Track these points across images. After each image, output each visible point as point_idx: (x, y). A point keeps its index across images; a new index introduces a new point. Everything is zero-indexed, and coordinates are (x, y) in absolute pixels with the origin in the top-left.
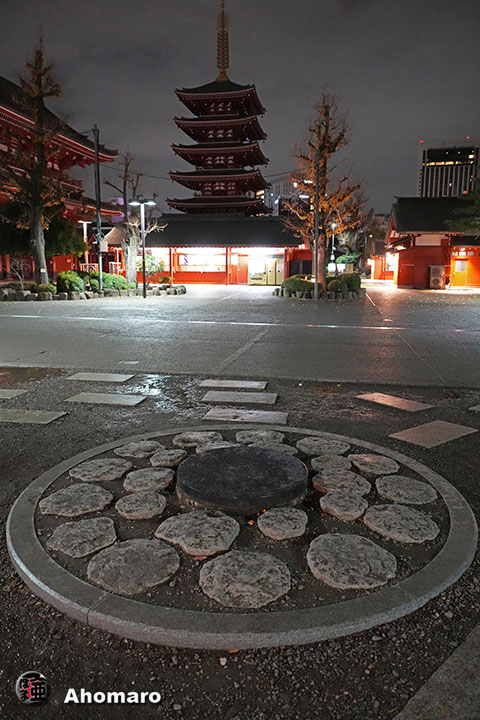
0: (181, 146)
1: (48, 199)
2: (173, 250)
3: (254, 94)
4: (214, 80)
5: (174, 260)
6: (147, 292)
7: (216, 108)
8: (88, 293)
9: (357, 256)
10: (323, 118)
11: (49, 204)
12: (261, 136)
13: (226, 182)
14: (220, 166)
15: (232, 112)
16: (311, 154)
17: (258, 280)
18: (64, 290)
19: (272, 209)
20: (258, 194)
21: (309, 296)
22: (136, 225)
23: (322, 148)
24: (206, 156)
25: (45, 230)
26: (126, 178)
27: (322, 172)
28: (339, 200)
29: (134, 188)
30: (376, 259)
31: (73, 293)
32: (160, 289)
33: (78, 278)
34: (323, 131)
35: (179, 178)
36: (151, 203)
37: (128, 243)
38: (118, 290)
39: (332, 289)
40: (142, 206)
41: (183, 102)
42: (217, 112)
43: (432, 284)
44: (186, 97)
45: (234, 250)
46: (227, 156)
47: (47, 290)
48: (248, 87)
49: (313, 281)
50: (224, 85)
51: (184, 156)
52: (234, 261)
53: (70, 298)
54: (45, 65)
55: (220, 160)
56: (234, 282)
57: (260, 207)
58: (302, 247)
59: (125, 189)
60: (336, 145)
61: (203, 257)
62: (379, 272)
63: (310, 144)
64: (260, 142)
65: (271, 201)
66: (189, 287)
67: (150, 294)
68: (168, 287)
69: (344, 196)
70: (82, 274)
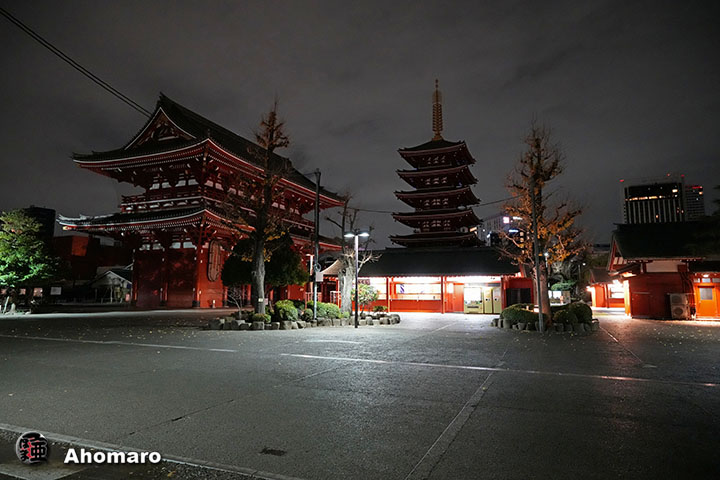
0: (402, 192)
1: (270, 234)
2: (390, 280)
3: (465, 149)
4: (430, 140)
5: (390, 288)
6: (360, 321)
7: (432, 161)
8: (301, 322)
9: (573, 284)
10: (534, 150)
11: (270, 238)
12: (473, 181)
13: (442, 220)
14: (436, 206)
15: (447, 163)
16: (525, 184)
17: (475, 308)
18: (279, 319)
19: (485, 242)
20: (471, 230)
21: (533, 328)
22: (351, 256)
23: (536, 176)
24: (424, 199)
25: (266, 263)
26: (345, 214)
27: (537, 200)
28: (559, 226)
29: (352, 223)
30: (595, 286)
31: (286, 322)
32: (374, 318)
33: (293, 307)
34: (535, 162)
35: (400, 217)
36: (365, 235)
37: (344, 273)
38: (332, 319)
39: (558, 321)
40: (357, 237)
41: (405, 158)
42: (433, 164)
43: (674, 314)
44: (407, 155)
45: (449, 279)
46: (442, 198)
47: (261, 319)
48: (460, 143)
49: (536, 310)
50: (438, 143)
51: (405, 200)
52: (450, 289)
53: (282, 327)
54: (277, 123)
55: (436, 202)
56: (450, 310)
57: (474, 241)
58: (519, 275)
59: (343, 224)
60: (550, 174)
61: (420, 286)
62: (602, 300)
63: (522, 174)
64: (472, 186)
65: (484, 235)
66: (403, 315)
67: (363, 324)
68: (383, 316)
69: (565, 222)
70: (297, 304)
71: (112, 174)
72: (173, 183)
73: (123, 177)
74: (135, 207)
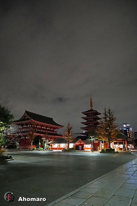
15: (93, 115)
42: (90, 115)
44: (84, 113)
50: (92, 110)
71: (17, 124)
72: (27, 126)
73: (19, 125)
74: (20, 131)
